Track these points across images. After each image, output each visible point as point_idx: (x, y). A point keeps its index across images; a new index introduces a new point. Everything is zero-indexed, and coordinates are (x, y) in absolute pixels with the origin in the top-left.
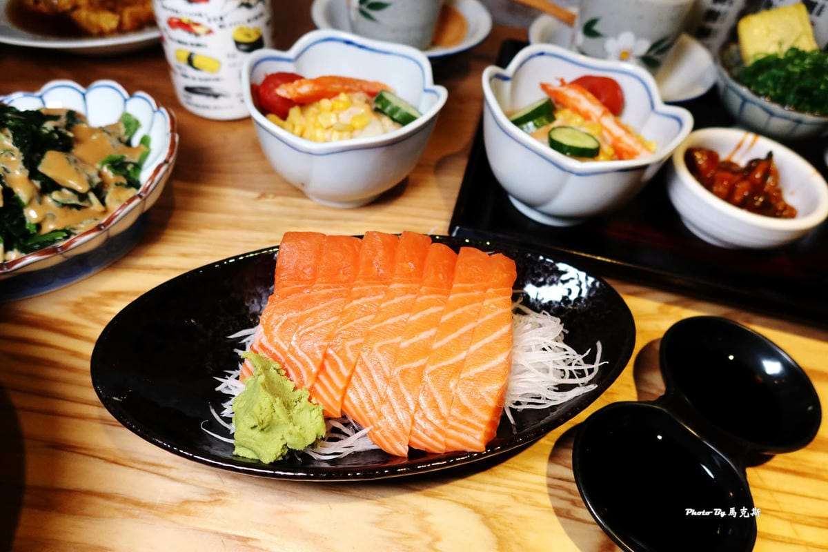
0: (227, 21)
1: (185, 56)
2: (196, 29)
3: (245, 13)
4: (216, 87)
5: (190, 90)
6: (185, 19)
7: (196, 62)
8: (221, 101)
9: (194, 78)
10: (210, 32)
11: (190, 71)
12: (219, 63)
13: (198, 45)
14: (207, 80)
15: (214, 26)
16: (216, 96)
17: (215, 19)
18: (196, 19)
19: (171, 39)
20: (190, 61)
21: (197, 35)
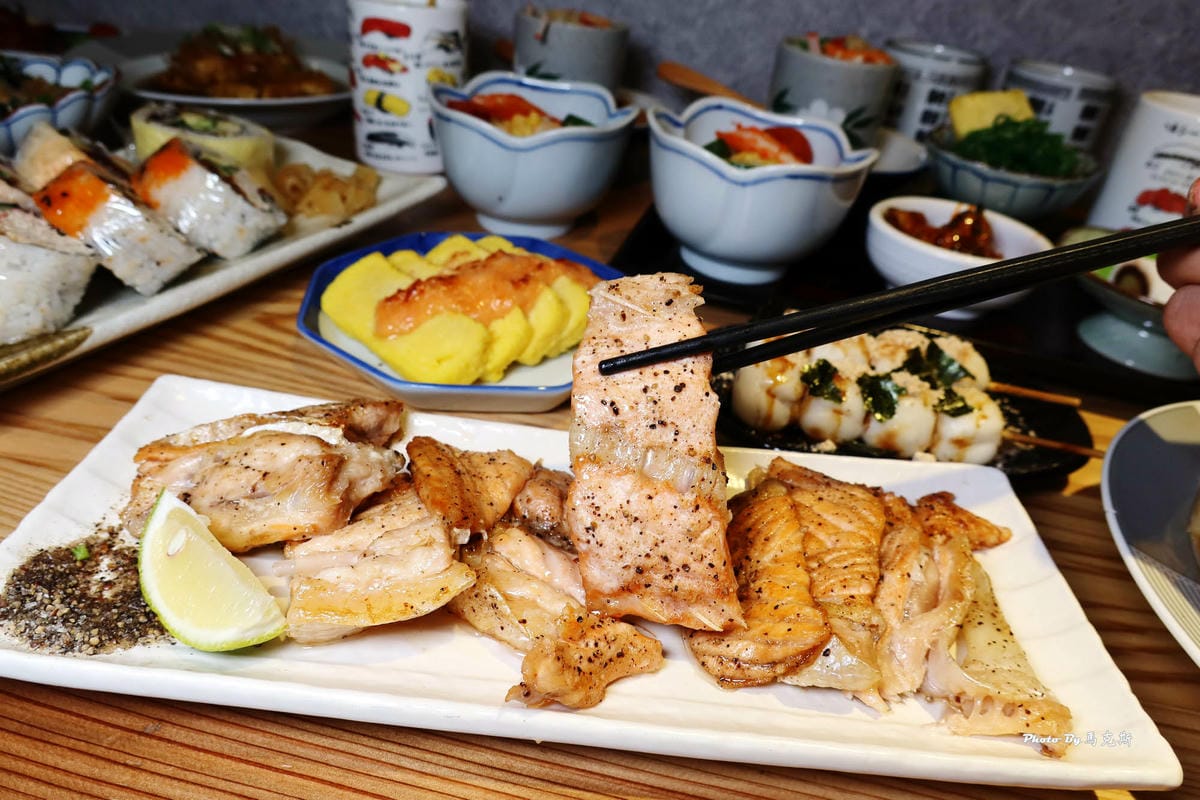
0: (424, 60)
1: (373, 97)
2: (393, 67)
3: (441, 57)
4: (402, 133)
5: (374, 138)
6: (382, 54)
7: (387, 103)
8: (405, 151)
9: (380, 122)
10: (404, 70)
11: (377, 115)
12: (409, 107)
13: (391, 84)
14: (393, 124)
15: (410, 64)
16: (400, 144)
17: (412, 56)
18: (393, 55)
19: (363, 79)
20: (379, 103)
21: (391, 72)
